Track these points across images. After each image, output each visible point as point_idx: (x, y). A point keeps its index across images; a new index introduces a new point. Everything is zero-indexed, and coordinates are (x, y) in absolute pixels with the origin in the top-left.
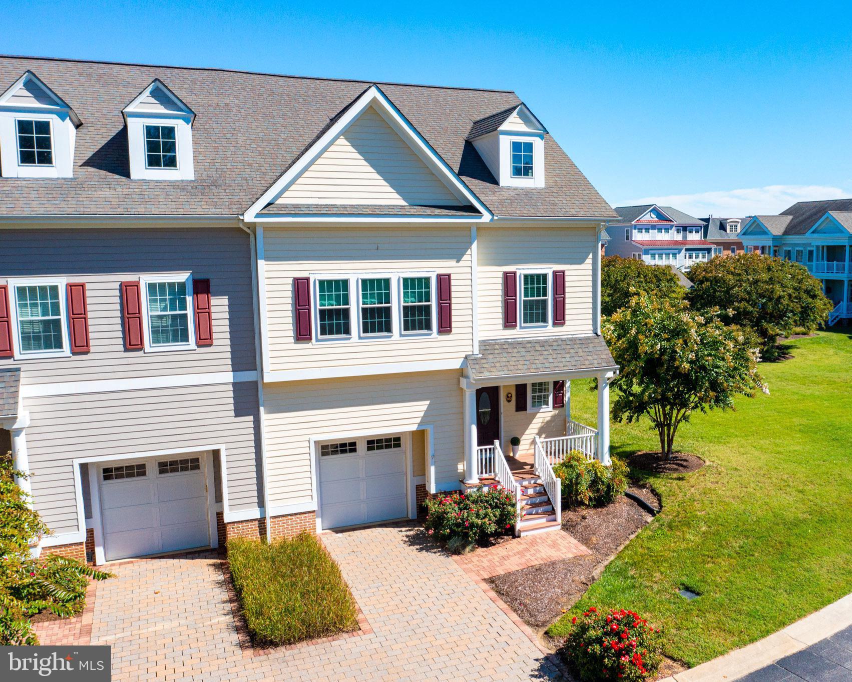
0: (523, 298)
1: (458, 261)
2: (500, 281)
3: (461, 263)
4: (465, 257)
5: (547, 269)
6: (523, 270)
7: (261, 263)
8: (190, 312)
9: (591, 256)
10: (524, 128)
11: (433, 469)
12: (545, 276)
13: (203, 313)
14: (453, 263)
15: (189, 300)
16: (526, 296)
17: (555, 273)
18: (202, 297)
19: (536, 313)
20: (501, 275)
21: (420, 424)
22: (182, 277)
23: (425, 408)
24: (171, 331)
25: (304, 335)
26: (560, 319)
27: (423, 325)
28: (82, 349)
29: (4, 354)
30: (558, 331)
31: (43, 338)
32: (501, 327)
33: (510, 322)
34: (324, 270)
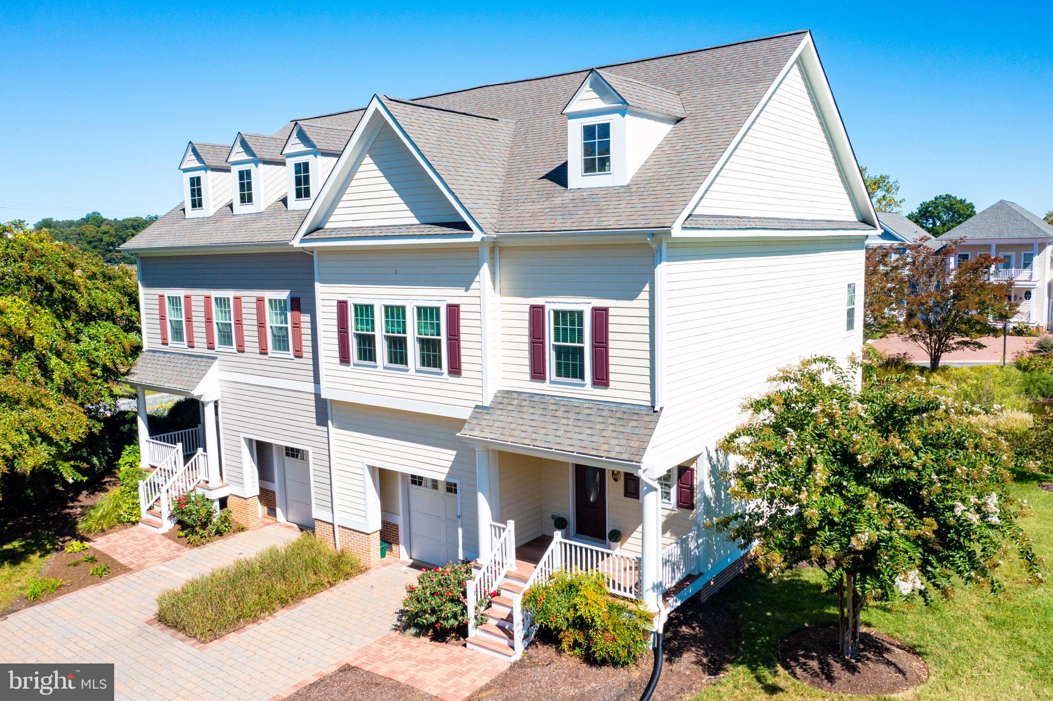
0: (553, 342)
1: (467, 290)
2: (526, 316)
3: (470, 292)
4: (474, 285)
5: (585, 305)
6: (552, 304)
7: (317, 285)
8: (289, 326)
9: (647, 288)
10: (600, 104)
11: (460, 531)
12: (580, 314)
13: (296, 325)
14: (461, 291)
15: (289, 314)
16: (557, 339)
17: (595, 310)
18: (296, 313)
19: (570, 364)
20: (527, 309)
21: (449, 475)
22: (285, 295)
23: (452, 458)
24: (281, 342)
25: (344, 358)
26: (601, 378)
27: (437, 363)
28: (241, 349)
29: (211, 347)
30: (600, 394)
31: (226, 338)
32: (528, 377)
33: (538, 373)
34: (357, 294)
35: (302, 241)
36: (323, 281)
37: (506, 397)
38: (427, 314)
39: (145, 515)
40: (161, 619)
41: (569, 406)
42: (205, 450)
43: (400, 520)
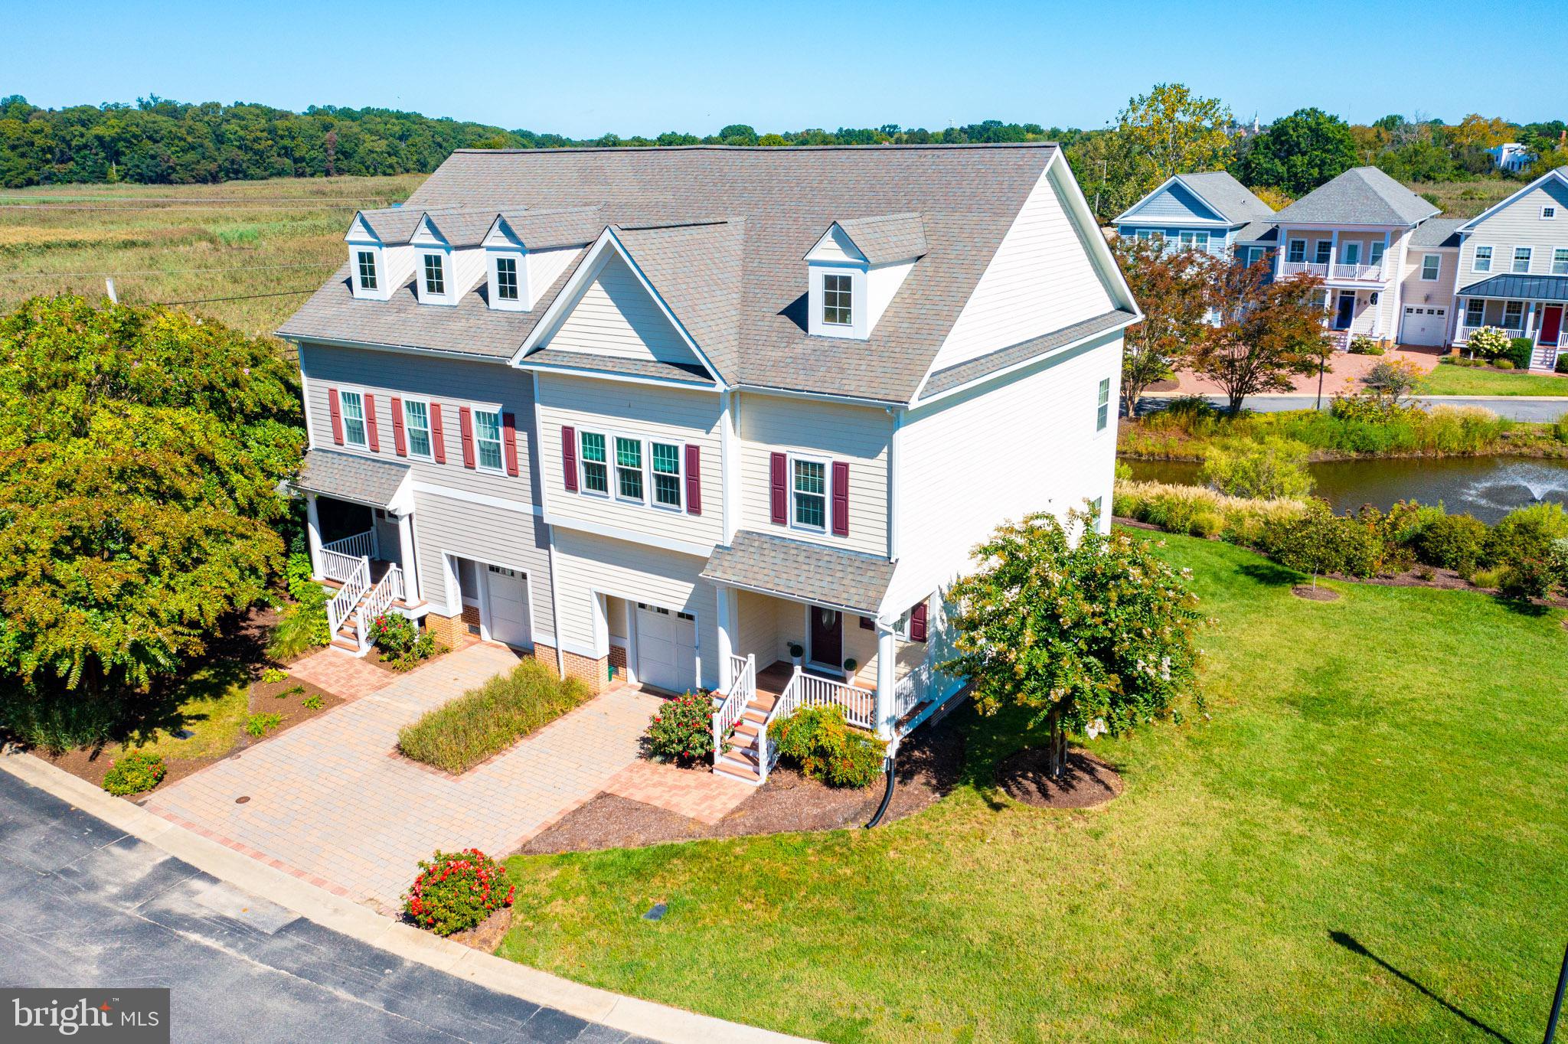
0: (794, 490)
1: (708, 433)
2: (768, 462)
3: (711, 436)
4: (715, 429)
5: (827, 458)
6: (794, 453)
7: (538, 407)
8: (502, 441)
9: (885, 450)
10: (842, 257)
11: (698, 660)
12: (822, 466)
13: (510, 443)
14: (701, 433)
15: (501, 430)
16: (798, 487)
17: (836, 464)
18: (510, 429)
19: (810, 512)
20: (768, 455)
21: (686, 607)
22: (495, 409)
23: (690, 591)
24: (491, 456)
25: (571, 484)
26: (841, 527)
27: (674, 499)
28: (441, 460)
29: (401, 453)
30: (839, 542)
31: (421, 445)
32: (769, 520)
33: (778, 515)
34: (585, 422)
35: (522, 363)
36: (544, 403)
37: (746, 537)
38: (664, 451)
39: (335, 637)
40: (402, 750)
41: (810, 551)
42: (400, 565)
43: (627, 645)
